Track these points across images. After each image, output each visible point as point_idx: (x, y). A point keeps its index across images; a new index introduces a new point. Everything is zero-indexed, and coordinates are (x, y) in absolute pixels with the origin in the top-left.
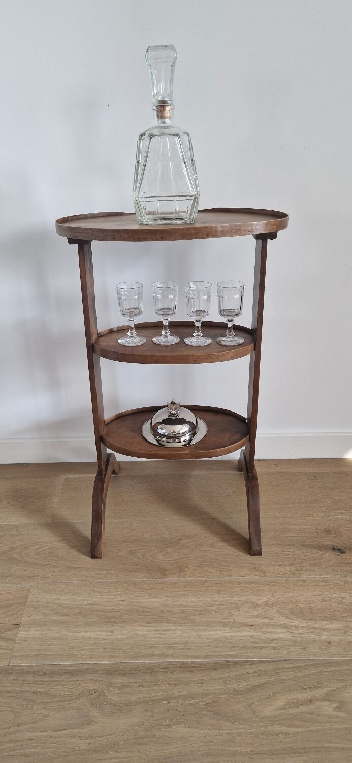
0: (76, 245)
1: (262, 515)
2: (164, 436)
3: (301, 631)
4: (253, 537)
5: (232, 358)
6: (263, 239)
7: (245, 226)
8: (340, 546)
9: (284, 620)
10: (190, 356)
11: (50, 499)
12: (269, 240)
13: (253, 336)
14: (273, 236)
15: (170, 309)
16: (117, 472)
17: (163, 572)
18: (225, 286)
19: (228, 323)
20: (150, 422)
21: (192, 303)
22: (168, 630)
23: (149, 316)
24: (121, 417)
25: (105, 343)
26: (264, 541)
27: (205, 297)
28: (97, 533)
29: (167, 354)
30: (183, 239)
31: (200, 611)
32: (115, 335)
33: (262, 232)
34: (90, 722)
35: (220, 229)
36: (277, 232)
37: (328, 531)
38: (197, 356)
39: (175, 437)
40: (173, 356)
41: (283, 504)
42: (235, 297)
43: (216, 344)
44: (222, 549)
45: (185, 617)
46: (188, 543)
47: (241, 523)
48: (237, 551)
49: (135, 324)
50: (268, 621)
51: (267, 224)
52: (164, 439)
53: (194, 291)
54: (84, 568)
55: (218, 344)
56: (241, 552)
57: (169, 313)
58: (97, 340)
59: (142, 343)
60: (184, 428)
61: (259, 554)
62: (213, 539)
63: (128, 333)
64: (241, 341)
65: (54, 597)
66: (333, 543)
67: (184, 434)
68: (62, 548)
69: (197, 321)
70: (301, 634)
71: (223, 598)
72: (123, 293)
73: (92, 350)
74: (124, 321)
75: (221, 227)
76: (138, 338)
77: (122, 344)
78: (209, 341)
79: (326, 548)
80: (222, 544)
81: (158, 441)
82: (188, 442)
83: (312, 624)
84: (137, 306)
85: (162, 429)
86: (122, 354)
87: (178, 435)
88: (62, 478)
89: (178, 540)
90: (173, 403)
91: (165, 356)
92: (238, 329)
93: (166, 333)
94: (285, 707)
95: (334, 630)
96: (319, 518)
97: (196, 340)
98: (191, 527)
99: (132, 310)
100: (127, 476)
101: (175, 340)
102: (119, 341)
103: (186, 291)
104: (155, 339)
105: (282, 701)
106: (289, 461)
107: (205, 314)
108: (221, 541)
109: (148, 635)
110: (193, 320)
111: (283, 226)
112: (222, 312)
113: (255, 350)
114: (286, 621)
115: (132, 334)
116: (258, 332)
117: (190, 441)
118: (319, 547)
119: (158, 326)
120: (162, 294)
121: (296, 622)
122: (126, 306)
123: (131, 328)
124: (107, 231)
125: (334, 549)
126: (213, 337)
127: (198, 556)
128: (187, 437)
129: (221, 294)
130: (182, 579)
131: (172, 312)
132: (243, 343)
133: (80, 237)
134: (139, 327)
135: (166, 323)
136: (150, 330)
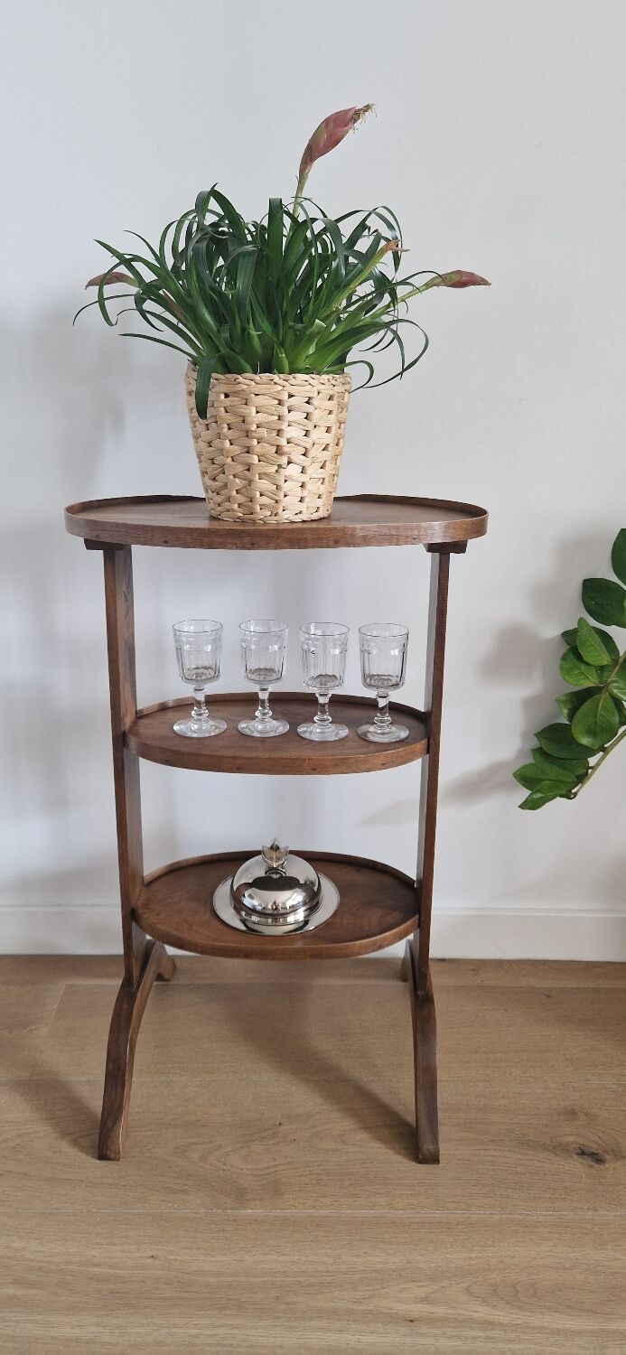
0: (101, 552)
1: (441, 1075)
2: (253, 911)
3: (512, 1336)
4: (423, 1122)
5: (384, 766)
6: (443, 551)
7: (406, 528)
8: (595, 1146)
9: (481, 1309)
10: (304, 760)
11: (31, 1031)
12: (452, 555)
13: (425, 725)
14: (460, 547)
15: (272, 670)
16: (166, 977)
17: (241, 1195)
18: (375, 633)
19: (379, 699)
20: (230, 881)
21: (312, 661)
22: (238, 1327)
23: (232, 682)
24: (176, 871)
25: (149, 729)
26: (444, 1130)
27: (337, 652)
29: (261, 755)
30: (291, 547)
31: (309, 1285)
32: (170, 715)
33: (439, 541)
35: (361, 533)
36: (467, 541)
37: (571, 1114)
38: (319, 760)
39: (277, 915)
40: (273, 759)
41: (485, 1053)
42: (392, 653)
43: (357, 739)
44: (360, 1146)
45: (277, 1298)
46: (294, 1133)
47: (400, 1092)
48: (390, 1152)
49: (207, 697)
50: (446, 1311)
51: (447, 527)
52: (255, 918)
53: (317, 640)
54: (82, 1181)
55: (360, 737)
56: (399, 1153)
57: (272, 678)
58: (135, 723)
59: (217, 732)
60: (294, 898)
61: (434, 1159)
62: (344, 1124)
63: (193, 712)
64: (404, 734)
65: (13, 1245)
66: (580, 1140)
67: (294, 909)
68: (41, 1134)
69: (321, 695)
70: (510, 1341)
71: (358, 1256)
72: (184, 639)
73: (120, 741)
74: (186, 691)
75: (363, 529)
76: (212, 723)
77: (179, 733)
78: (344, 732)
79: (568, 1151)
80: (361, 1135)
81: (243, 921)
82: (302, 924)
83: (534, 1320)
84: (210, 663)
85: (251, 896)
86: (178, 752)
87: (282, 911)
88: (64, 983)
89: (274, 1125)
90: (275, 848)
91: (258, 758)
92: (397, 710)
93: (264, 714)
95: (579, 1333)
96: (555, 1085)
97: (320, 730)
98: (303, 1098)
99: (200, 671)
100: (186, 985)
101: (280, 727)
102: (176, 728)
103: (302, 639)
104: (242, 725)
106: (499, 964)
107: (337, 683)
108: (361, 1128)
109: (197, 1336)
110: (315, 691)
111: (480, 530)
112: (369, 679)
113: (428, 752)
114: (483, 1312)
115: (200, 715)
116: (433, 720)
117: (306, 922)
118: (555, 1148)
119: (250, 700)
120: (257, 643)
121: (502, 1315)
122: (191, 663)
123: (199, 703)
124: (153, 528)
125: (582, 1153)
126: (352, 725)
127: (313, 1162)
128: (300, 915)
129: (366, 647)
130: (278, 1213)
131: (275, 677)
132: (407, 738)
133: (106, 538)
134: (212, 701)
135: (264, 696)
136: (236, 709)
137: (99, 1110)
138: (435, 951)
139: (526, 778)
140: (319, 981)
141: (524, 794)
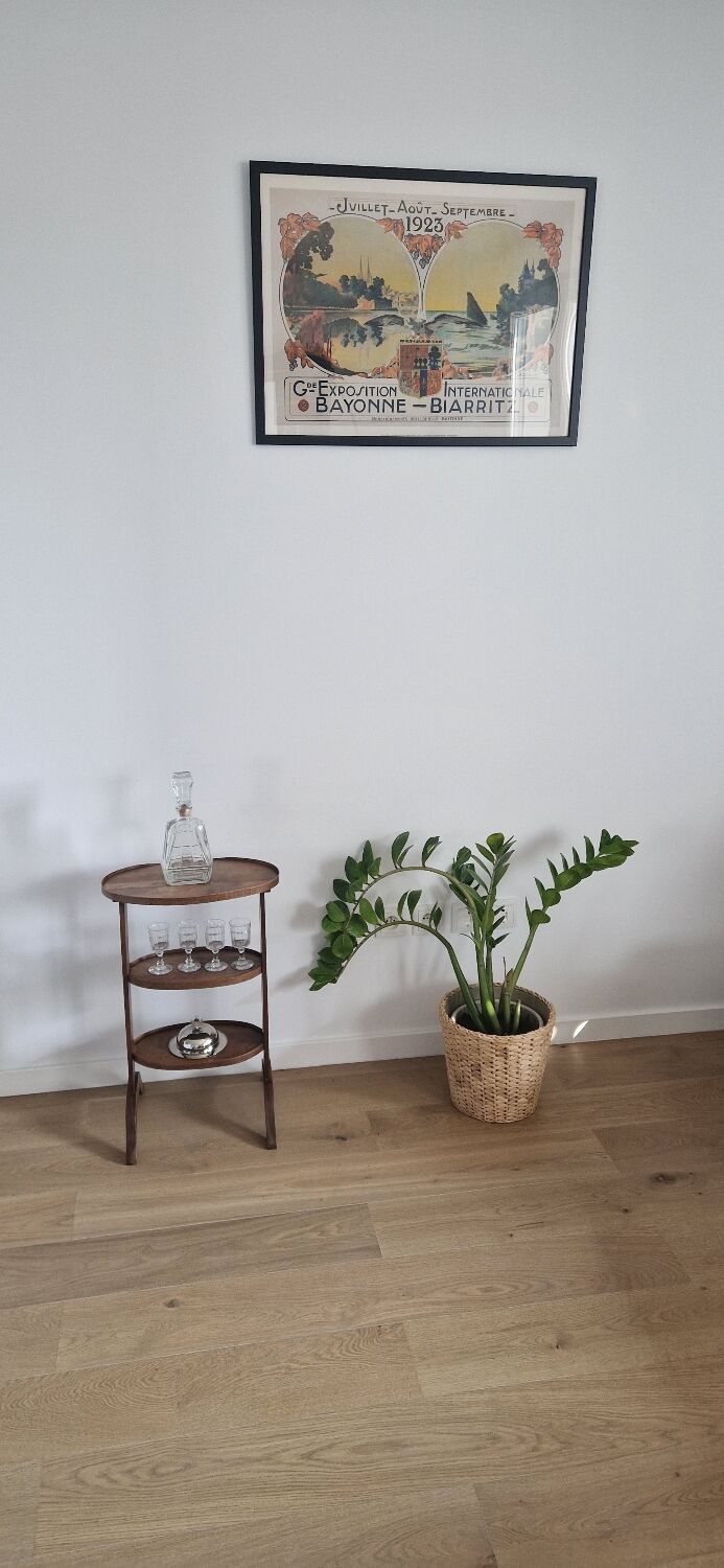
2: (189, 1050)
4: (270, 1135)
5: (244, 980)
8: (343, 1135)
10: (208, 981)
11: (78, 1123)
13: (259, 960)
17: (192, 1169)
18: (237, 921)
19: (239, 948)
20: (175, 1038)
23: (174, 943)
24: (148, 1036)
25: (137, 971)
26: (278, 1137)
27: (220, 931)
28: (131, 1143)
29: (188, 980)
32: (145, 964)
34: (141, 1262)
37: (333, 1125)
38: (214, 980)
39: (201, 1050)
40: (194, 982)
42: (244, 930)
43: (231, 969)
44: (242, 1147)
46: (213, 1146)
47: (259, 1125)
48: (255, 1147)
49: (163, 953)
50: (274, 1192)
52: (190, 1052)
54: (120, 1173)
55: (233, 968)
56: (259, 1148)
57: (191, 940)
58: (131, 969)
59: (168, 970)
60: (208, 1041)
61: (274, 1147)
62: (233, 1140)
63: (157, 961)
64: (252, 964)
66: (337, 1134)
67: (207, 1047)
68: (98, 1160)
69: (214, 949)
70: (301, 1196)
71: (242, 1181)
73: (128, 979)
74: (154, 950)
76: (166, 966)
77: (151, 973)
78: (224, 966)
79: (331, 1138)
80: (243, 1144)
81: (183, 1054)
82: (211, 1052)
83: (310, 1190)
85: (187, 1043)
87: (202, 1048)
88: (86, 1103)
89: (204, 1144)
90: (197, 1020)
91: (187, 982)
92: (249, 952)
93: (189, 960)
94: (284, 1238)
95: (326, 1191)
96: (330, 1116)
97: (215, 966)
98: (216, 1134)
99: (160, 944)
101: (196, 967)
102: (150, 970)
104: (180, 967)
105: (281, 1235)
107: (221, 942)
108: (242, 1141)
110: (211, 947)
112: (235, 938)
113: (263, 972)
114: (291, 1190)
115: (160, 963)
116: (264, 955)
117: (213, 1051)
118: (326, 1137)
119: (182, 953)
121: (299, 1190)
122: (156, 941)
123: (159, 956)
125: (338, 1138)
126: (229, 962)
127: (222, 1154)
128: (210, 1049)
129: (232, 929)
130: (209, 1172)
132: (254, 966)
134: (165, 955)
135: (188, 950)
136: (176, 958)
137: (125, 1150)
138: (274, 1066)
139: (313, 974)
140: (218, 1087)
141: (312, 982)
